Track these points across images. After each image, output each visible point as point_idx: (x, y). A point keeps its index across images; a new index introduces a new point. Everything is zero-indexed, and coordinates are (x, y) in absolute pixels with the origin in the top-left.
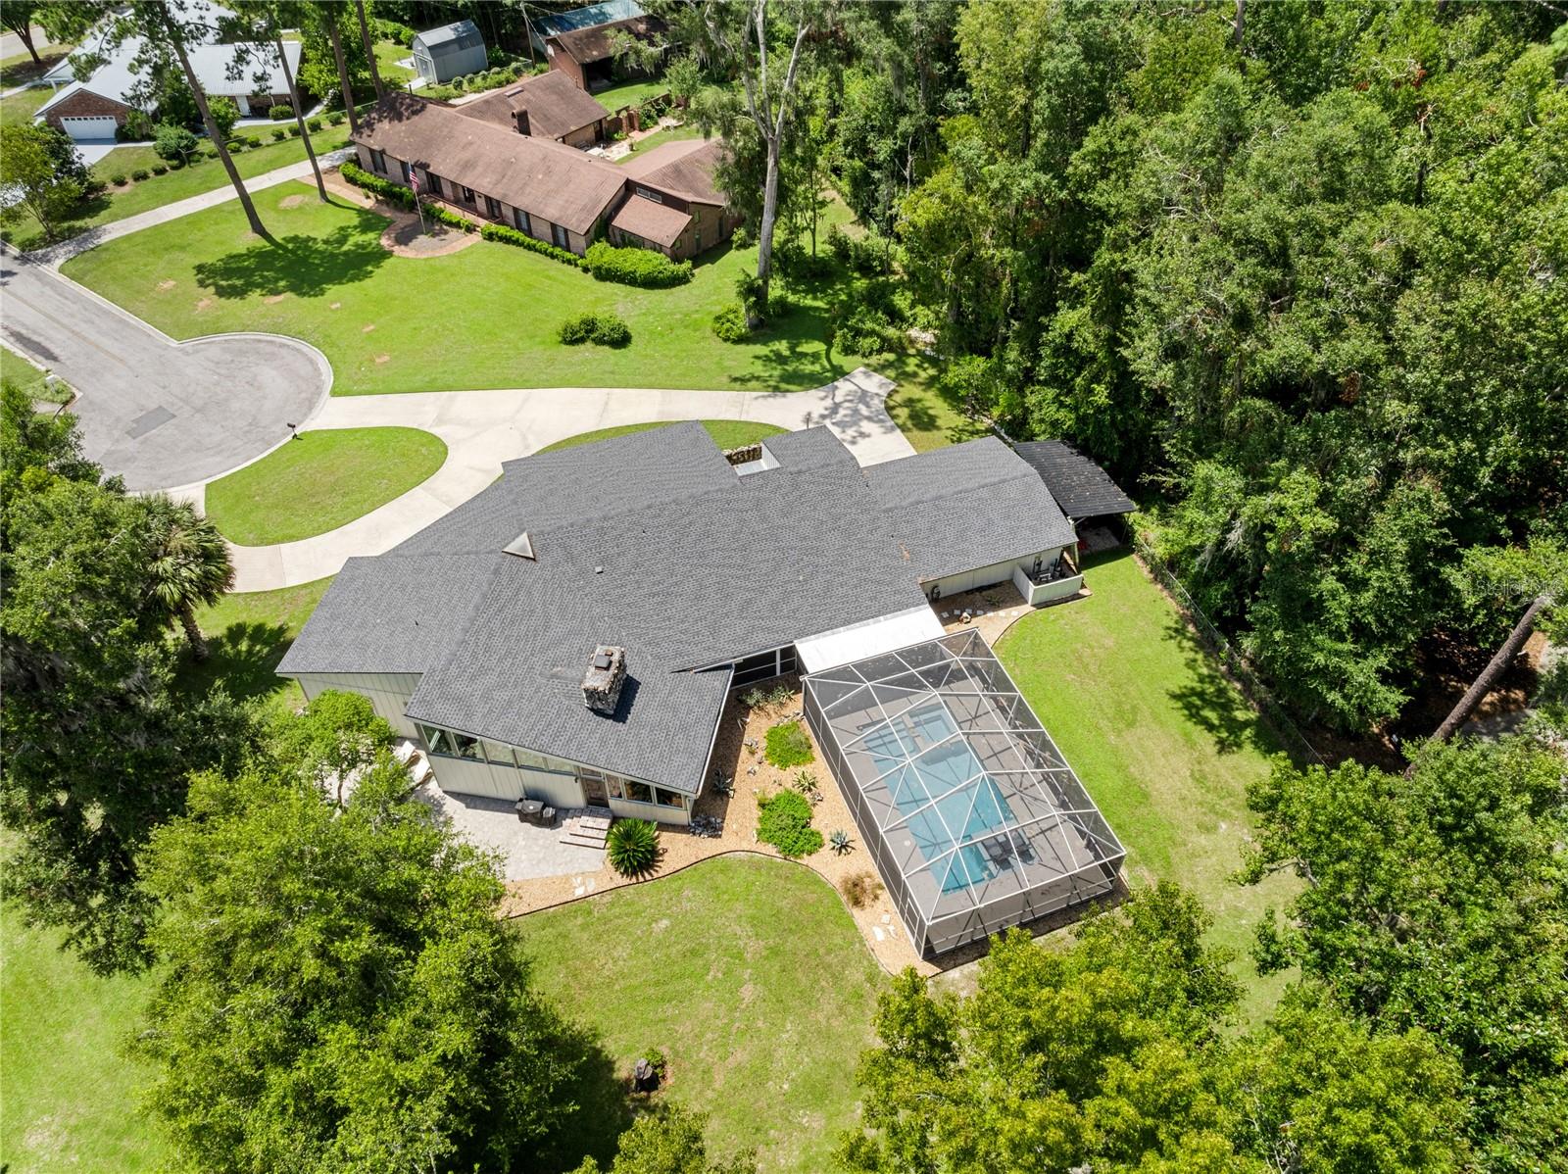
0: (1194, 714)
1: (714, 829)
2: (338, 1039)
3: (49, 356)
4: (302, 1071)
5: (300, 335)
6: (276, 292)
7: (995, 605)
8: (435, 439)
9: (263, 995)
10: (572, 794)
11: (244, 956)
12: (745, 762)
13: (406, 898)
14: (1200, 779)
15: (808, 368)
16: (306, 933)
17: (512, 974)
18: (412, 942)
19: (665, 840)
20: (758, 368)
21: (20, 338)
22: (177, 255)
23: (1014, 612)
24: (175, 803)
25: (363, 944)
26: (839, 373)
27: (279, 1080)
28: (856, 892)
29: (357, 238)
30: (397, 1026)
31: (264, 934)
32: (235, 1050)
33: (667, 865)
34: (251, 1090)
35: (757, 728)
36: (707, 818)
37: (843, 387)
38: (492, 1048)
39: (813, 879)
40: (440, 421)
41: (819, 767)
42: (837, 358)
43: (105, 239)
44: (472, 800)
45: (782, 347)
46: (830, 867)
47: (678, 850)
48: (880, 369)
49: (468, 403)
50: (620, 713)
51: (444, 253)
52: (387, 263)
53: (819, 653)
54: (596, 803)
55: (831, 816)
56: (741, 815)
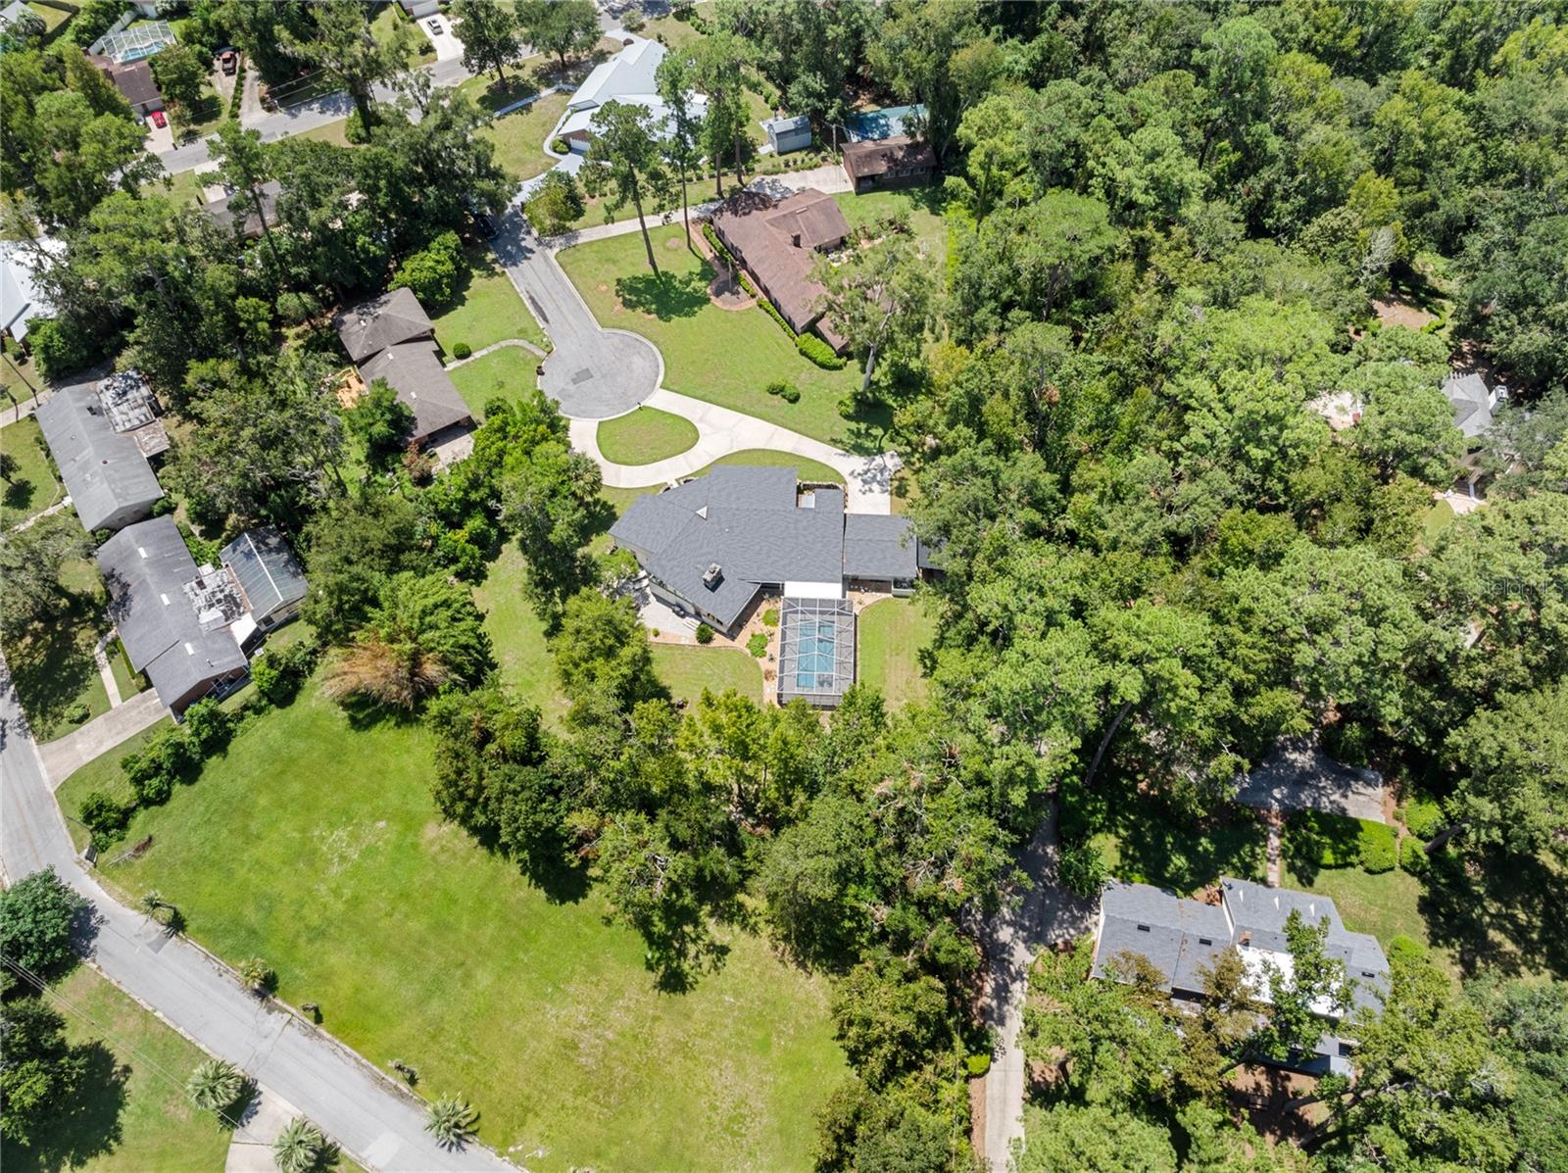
0: (922, 659)
1: (733, 639)
2: (601, 660)
3: (546, 320)
4: (589, 665)
5: (655, 343)
6: (649, 312)
7: (878, 590)
8: (696, 430)
9: (585, 644)
10: (692, 611)
11: (583, 635)
12: (754, 618)
13: (624, 633)
14: (908, 683)
15: (868, 444)
16: (599, 635)
17: (647, 660)
18: (623, 644)
19: (716, 636)
20: (845, 437)
21: (532, 298)
22: (611, 266)
23: (884, 595)
24: (576, 592)
25: (610, 641)
26: (881, 451)
27: (584, 665)
28: (768, 675)
29: (697, 284)
30: (614, 663)
31: (589, 632)
32: (576, 655)
33: (713, 644)
34: (576, 665)
35: (764, 607)
36: (733, 632)
37: (878, 459)
38: (636, 678)
39: (757, 665)
40: (701, 420)
41: (778, 630)
42: (885, 443)
43: (580, 241)
44: (659, 599)
45: (863, 426)
46: (764, 664)
47: (719, 640)
48: (900, 455)
49: (716, 413)
50: (713, 589)
51: (735, 308)
52: (705, 307)
53: (793, 589)
54: (698, 615)
55: (774, 648)
56: (745, 636)
